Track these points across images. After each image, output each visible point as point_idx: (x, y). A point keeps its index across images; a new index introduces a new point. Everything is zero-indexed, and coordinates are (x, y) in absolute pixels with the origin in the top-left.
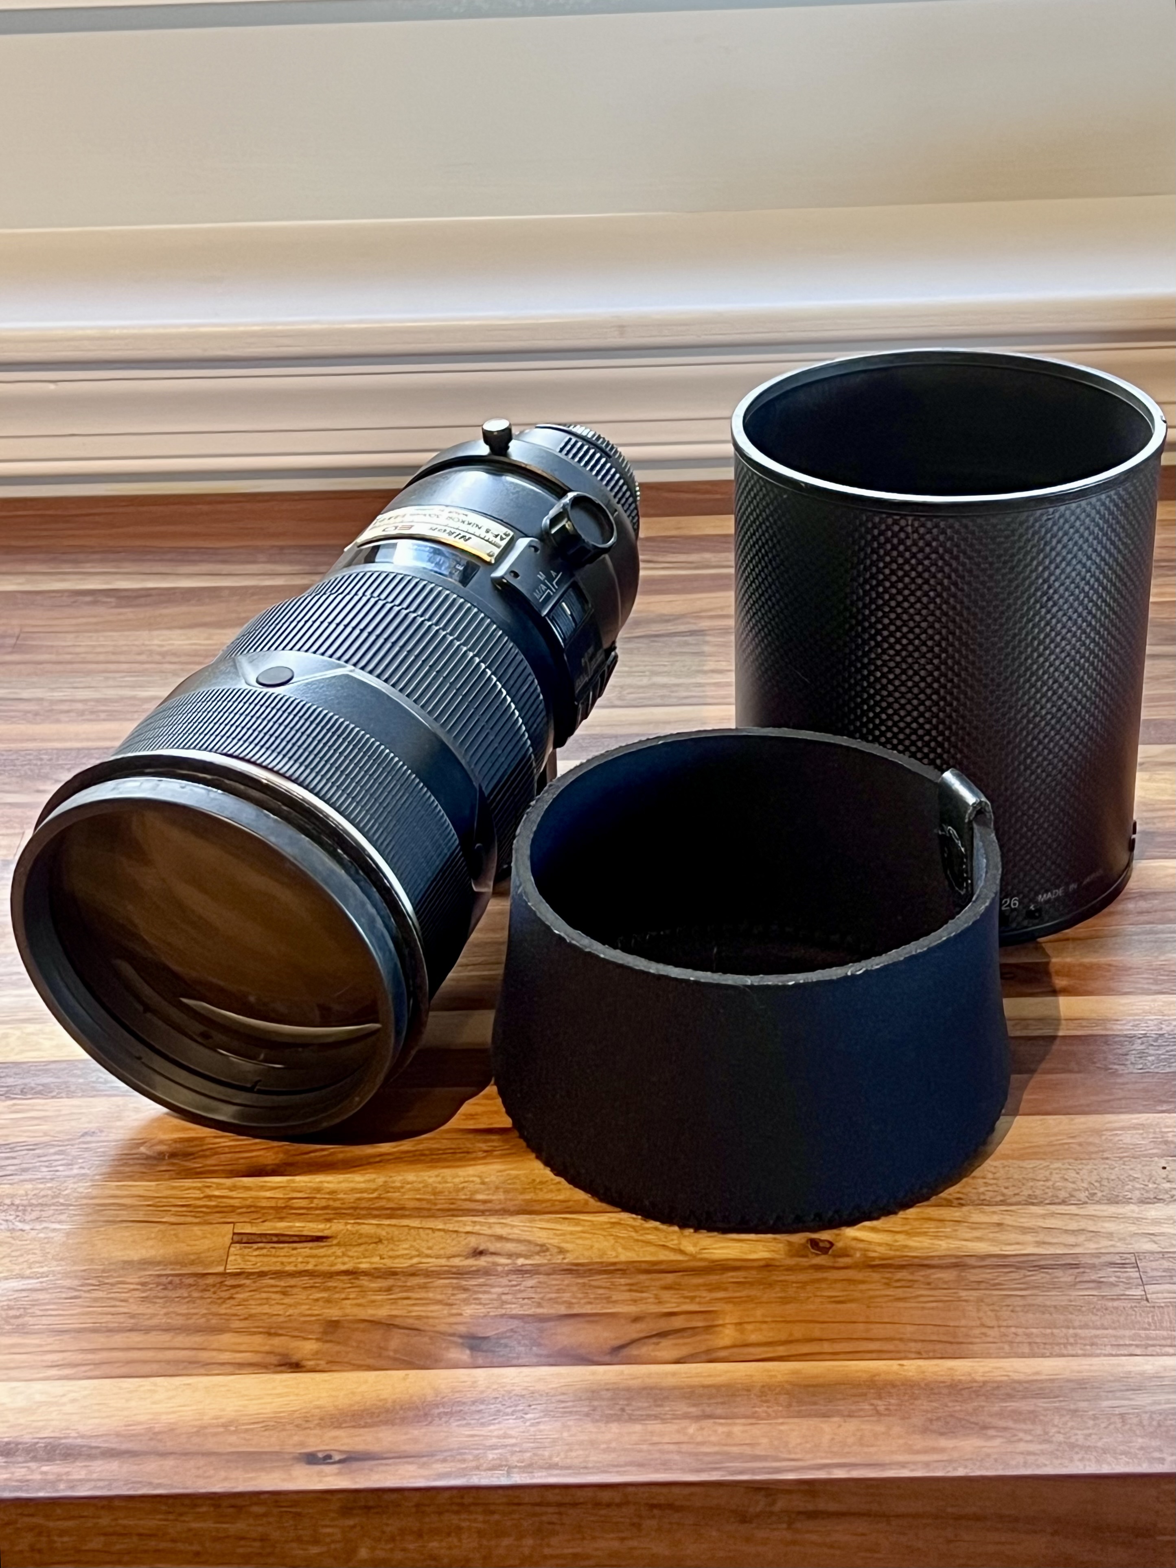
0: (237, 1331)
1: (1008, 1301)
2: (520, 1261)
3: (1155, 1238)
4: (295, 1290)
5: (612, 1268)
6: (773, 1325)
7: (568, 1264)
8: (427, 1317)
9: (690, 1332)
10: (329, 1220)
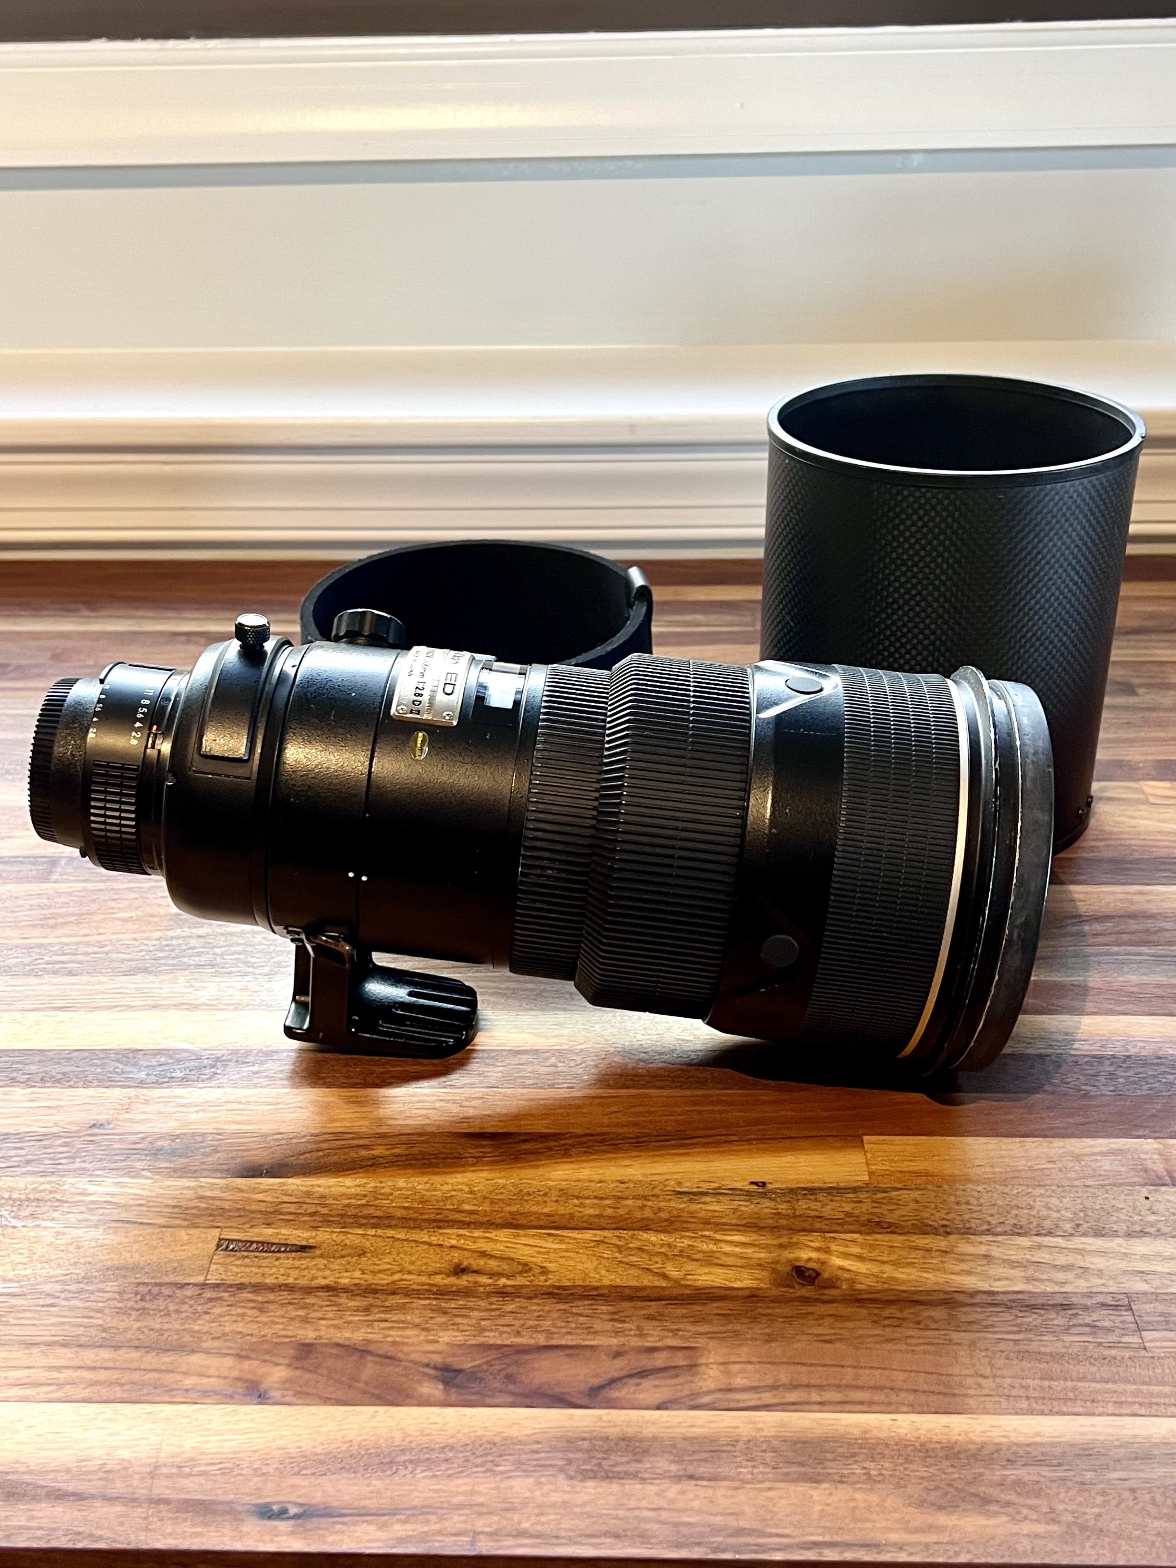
0: (207, 1352)
1: (1002, 1346)
2: (503, 1281)
3: (1145, 1277)
4: (272, 1307)
5: (595, 1293)
6: (757, 1366)
7: (549, 1286)
8: (404, 1344)
9: (671, 1373)
10: (315, 1228)
